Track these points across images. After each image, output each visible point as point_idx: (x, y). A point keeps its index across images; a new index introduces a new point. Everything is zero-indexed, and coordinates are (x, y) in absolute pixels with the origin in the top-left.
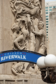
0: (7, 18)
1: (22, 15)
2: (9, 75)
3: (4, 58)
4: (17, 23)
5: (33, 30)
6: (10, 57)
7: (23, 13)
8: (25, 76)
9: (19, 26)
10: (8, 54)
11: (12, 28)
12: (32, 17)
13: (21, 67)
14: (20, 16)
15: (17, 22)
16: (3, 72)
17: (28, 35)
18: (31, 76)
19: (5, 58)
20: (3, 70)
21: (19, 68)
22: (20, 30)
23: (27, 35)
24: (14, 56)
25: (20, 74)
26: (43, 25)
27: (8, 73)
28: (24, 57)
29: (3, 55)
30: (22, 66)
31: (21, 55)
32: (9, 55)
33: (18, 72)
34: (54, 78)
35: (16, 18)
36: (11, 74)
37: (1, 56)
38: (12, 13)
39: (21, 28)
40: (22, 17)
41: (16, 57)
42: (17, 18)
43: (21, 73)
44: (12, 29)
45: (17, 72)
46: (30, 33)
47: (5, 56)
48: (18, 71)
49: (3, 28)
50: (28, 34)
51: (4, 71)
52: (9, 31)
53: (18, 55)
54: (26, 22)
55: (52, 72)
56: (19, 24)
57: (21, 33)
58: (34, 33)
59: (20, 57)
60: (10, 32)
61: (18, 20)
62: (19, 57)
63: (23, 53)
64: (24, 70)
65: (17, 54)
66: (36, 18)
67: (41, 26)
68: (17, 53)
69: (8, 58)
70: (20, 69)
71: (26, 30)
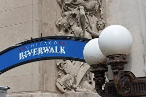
0: (48, 8)
1: (73, 7)
2: (52, 92)
3: (24, 54)
4: (66, 18)
5: (89, 29)
6: (35, 52)
7: (74, 5)
8: (77, 95)
9: (68, 21)
10: (32, 46)
11: (57, 23)
12: (88, 13)
13: (70, 80)
14: (69, 8)
15: (65, 16)
16: (40, 88)
17: (82, 35)
18: (86, 94)
19: (27, 53)
20: (40, 85)
21: (68, 82)
22: (70, 27)
23: (80, 35)
24: (43, 50)
25: (69, 92)
26: (103, 25)
27: (49, 90)
28: (62, 50)
29: (24, 48)
30: (73, 79)
31: (56, 47)
32: (33, 48)
33: (66, 88)
34: (125, 85)
35: (63, 10)
36: (55, 92)
37: (20, 50)
38: (57, 3)
39: (71, 25)
40: (72, 9)
41: (46, 50)
42: (65, 11)
43: (70, 90)
44: (57, 26)
45: (64, 89)
46: (84, 32)
47: (27, 50)
48: (66, 86)
49: (41, 21)
50: (81, 33)
51: (42, 86)
52: (52, 27)
53: (51, 46)
54: (77, 16)
55: (120, 69)
56: (68, 19)
57: (71, 31)
58: (91, 33)
59: (55, 50)
60: (53, 29)
61: (66, 13)
62: (52, 51)
63: (60, 43)
64: (75, 86)
65: (48, 45)
66: (94, 16)
67: (101, 26)
68: (48, 43)
69: (32, 54)
70: (68, 84)
71: (78, 28)
